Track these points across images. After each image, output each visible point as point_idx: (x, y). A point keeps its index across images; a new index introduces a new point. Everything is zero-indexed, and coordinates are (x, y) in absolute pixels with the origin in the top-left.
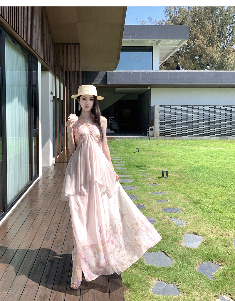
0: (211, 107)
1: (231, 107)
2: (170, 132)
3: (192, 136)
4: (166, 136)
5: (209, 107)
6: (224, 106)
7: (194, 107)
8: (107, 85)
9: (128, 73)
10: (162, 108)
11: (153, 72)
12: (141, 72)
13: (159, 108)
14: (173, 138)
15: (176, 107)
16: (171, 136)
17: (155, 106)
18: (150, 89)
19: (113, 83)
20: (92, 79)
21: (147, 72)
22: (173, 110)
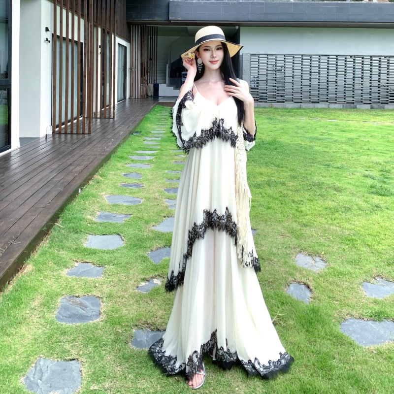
0: (330, 57)
1: (363, 58)
2: (266, 95)
3: (301, 102)
4: (260, 102)
5: (328, 58)
6: (351, 57)
7: (304, 58)
8: (170, 21)
9: (202, 3)
10: (253, 59)
12: (222, 2)
13: (249, 58)
14: (272, 104)
15: (276, 57)
16: (268, 101)
17: (243, 55)
18: (240, 28)
19: (179, 19)
20: (147, 13)
21: (231, 3)
22: (271, 61)
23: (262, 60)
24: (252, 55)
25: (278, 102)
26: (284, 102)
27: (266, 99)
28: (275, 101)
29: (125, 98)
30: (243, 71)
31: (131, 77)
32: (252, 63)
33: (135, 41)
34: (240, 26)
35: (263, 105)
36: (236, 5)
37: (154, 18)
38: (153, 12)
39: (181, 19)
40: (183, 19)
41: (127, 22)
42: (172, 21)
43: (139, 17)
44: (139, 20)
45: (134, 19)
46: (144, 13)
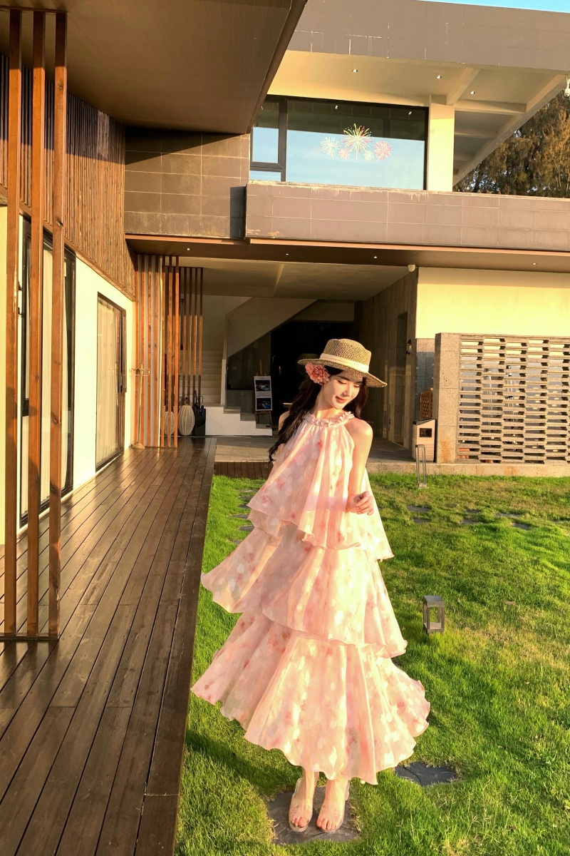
2: (499, 444)
9: (337, 194)
10: (469, 347)
11: (438, 197)
12: (390, 193)
13: (457, 346)
14: (512, 468)
15: (524, 344)
16: (502, 460)
17: (442, 336)
18: (417, 270)
19: (273, 235)
20: (182, 215)
21: (414, 196)
22: (513, 353)
23: (491, 351)
24: (465, 337)
25: (527, 462)
26: (541, 462)
27: (498, 454)
28: (521, 458)
29: (120, 449)
30: (441, 381)
31: (136, 392)
32: (463, 359)
33: (149, 288)
34: (418, 266)
35: (490, 469)
36: (426, 202)
37: (204, 231)
38: (201, 215)
39: (278, 234)
40: (283, 236)
41: (126, 240)
42: (252, 241)
43: (160, 226)
44: (161, 234)
45: (148, 233)
46: (174, 214)
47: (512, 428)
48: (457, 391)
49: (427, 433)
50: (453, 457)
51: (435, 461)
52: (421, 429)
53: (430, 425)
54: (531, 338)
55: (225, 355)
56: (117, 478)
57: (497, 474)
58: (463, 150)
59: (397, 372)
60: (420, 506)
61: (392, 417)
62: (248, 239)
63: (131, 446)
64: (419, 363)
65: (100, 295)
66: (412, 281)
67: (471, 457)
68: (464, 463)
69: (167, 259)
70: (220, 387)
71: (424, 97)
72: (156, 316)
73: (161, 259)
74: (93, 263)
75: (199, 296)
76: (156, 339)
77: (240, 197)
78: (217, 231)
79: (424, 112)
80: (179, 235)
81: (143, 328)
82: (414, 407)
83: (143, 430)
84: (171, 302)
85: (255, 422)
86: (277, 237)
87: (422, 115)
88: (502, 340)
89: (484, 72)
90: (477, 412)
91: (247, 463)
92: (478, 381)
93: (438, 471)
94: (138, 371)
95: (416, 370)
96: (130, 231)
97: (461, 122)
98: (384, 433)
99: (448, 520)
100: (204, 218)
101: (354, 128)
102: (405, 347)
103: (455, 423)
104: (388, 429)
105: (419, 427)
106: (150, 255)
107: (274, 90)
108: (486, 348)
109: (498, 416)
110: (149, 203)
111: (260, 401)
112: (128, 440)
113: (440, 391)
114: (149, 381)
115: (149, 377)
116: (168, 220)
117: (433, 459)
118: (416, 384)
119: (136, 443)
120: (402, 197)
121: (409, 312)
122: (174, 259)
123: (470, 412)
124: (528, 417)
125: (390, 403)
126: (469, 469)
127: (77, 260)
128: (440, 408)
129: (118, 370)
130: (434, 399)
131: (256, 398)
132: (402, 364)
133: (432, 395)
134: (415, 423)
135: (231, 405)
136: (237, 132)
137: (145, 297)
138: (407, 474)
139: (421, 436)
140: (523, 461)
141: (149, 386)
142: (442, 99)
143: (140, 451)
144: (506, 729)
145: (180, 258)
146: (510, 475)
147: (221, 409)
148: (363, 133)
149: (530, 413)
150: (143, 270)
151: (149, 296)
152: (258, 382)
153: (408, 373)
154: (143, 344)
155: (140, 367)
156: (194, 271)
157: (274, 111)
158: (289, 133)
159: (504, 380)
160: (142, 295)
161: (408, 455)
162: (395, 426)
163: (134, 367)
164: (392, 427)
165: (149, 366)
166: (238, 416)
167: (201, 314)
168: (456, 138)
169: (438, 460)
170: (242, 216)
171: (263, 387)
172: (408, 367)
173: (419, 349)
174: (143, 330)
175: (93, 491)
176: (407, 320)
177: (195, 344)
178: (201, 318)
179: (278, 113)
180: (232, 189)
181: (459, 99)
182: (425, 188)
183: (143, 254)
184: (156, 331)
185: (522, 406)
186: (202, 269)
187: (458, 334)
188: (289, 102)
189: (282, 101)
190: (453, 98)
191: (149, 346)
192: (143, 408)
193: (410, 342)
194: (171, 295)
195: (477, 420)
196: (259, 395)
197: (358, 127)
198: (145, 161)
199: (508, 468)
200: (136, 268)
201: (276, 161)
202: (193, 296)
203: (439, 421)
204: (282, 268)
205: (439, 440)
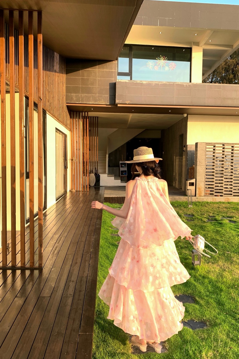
2: (222, 188)
4: (216, 196)
9: (154, 85)
10: (209, 148)
11: (196, 85)
12: (176, 84)
13: (205, 147)
14: (228, 198)
15: (233, 147)
16: (224, 195)
17: (198, 144)
18: (187, 116)
19: (127, 102)
20: (90, 95)
21: (186, 85)
22: (228, 150)
23: (219, 150)
24: (208, 144)
25: (234, 196)
27: (222, 193)
28: (231, 194)
29: (65, 192)
30: (198, 162)
31: (72, 168)
32: (207, 153)
33: (76, 125)
34: (188, 115)
35: (219, 199)
36: (191, 87)
37: (99, 102)
38: (97, 95)
39: (129, 102)
40: (131, 103)
41: (67, 106)
42: (119, 105)
43: (81, 100)
44: (81, 103)
45: (75, 103)
46: (86, 95)
47: (228, 182)
48: (204, 167)
49: (192, 184)
50: (203, 194)
51: (195, 196)
52: (189, 183)
53: (193, 181)
54: (236, 144)
55: (107, 153)
56: (64, 204)
57: (222, 201)
58: (206, 65)
59: (179, 159)
60: (189, 215)
61: (177, 178)
62: (117, 105)
63: (70, 191)
64: (188, 155)
65: (56, 129)
66: (185, 120)
67: (210, 194)
68: (208, 197)
69: (84, 113)
70: (106, 166)
71: (189, 43)
72: (79, 137)
73: (81, 114)
74: (53, 116)
75: (96, 129)
76: (79, 147)
77: (113, 87)
78: (104, 101)
79: (190, 50)
80: (88, 103)
81: (74, 142)
82: (186, 173)
83: (75, 184)
84: (85, 131)
85: (120, 180)
86: (129, 103)
87: (189, 51)
88: (223, 145)
89: (215, 32)
90: (213, 175)
91: (117, 197)
92: (213, 162)
93: (197, 200)
94: (72, 160)
95: (187, 158)
96: (68, 102)
97: (206, 53)
98: (174, 184)
99: (202, 220)
100: (98, 96)
101: (160, 57)
102: (182, 148)
103: (204, 180)
104: (176, 183)
105: (189, 182)
106: (76, 112)
107: (127, 42)
108: (217, 148)
109: (222, 177)
110: (76, 90)
111: (122, 171)
112: (69, 188)
113: (198, 167)
114: (77, 164)
115: (77, 162)
116: (84, 97)
117: (194, 195)
118: (187, 164)
119: (72, 189)
120: (181, 86)
121: (184, 134)
122: (86, 113)
123: (210, 175)
124: (234, 177)
125: (176, 172)
126: (210, 199)
127: (47, 114)
128: (197, 174)
129: (64, 160)
130: (195, 170)
131: (121, 170)
132: (181, 155)
133: (194, 168)
134: (187, 180)
135: (110, 173)
136: (112, 60)
137: (75, 129)
138: (184, 201)
139: (190, 185)
140: (232, 195)
141: (77, 166)
142: (197, 44)
143: (73, 193)
144: (227, 306)
145: (89, 113)
146: (227, 201)
147: (107, 175)
148: (164, 59)
149: (235, 175)
150: (73, 118)
151: (76, 129)
152: (121, 164)
153: (184, 159)
154: (74, 149)
155: (73, 158)
156: (94, 118)
157: (127, 51)
158: (134, 60)
159: (224, 162)
160: (73, 128)
161: (184, 194)
162: (179, 182)
163: (71, 158)
164: (177, 182)
165: (77, 158)
166: (113, 178)
167: (98, 136)
168: (203, 60)
169: (197, 195)
170: (114, 95)
171: (123, 166)
172: (184, 157)
173: (188, 149)
174: (74, 143)
175: (55, 209)
176: (183, 137)
177: (95, 148)
178: (98, 138)
179: (129, 51)
180: (110, 84)
181: (205, 44)
182: (190, 82)
183: (73, 111)
184: (79, 143)
185: (232, 172)
186: (98, 117)
187: (205, 143)
188: (133, 47)
189: (130, 46)
190: (202, 44)
191: (77, 150)
192: (74, 175)
193: (184, 146)
194: (85, 128)
195: (213, 178)
196: (122, 169)
197: (162, 57)
198: (74, 73)
199: (226, 198)
200: (71, 118)
201: (128, 72)
202: (94, 128)
203: (197, 179)
204: (131, 116)
205: (197, 187)
